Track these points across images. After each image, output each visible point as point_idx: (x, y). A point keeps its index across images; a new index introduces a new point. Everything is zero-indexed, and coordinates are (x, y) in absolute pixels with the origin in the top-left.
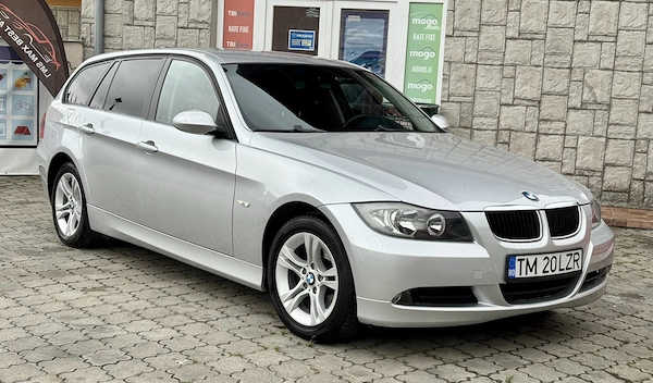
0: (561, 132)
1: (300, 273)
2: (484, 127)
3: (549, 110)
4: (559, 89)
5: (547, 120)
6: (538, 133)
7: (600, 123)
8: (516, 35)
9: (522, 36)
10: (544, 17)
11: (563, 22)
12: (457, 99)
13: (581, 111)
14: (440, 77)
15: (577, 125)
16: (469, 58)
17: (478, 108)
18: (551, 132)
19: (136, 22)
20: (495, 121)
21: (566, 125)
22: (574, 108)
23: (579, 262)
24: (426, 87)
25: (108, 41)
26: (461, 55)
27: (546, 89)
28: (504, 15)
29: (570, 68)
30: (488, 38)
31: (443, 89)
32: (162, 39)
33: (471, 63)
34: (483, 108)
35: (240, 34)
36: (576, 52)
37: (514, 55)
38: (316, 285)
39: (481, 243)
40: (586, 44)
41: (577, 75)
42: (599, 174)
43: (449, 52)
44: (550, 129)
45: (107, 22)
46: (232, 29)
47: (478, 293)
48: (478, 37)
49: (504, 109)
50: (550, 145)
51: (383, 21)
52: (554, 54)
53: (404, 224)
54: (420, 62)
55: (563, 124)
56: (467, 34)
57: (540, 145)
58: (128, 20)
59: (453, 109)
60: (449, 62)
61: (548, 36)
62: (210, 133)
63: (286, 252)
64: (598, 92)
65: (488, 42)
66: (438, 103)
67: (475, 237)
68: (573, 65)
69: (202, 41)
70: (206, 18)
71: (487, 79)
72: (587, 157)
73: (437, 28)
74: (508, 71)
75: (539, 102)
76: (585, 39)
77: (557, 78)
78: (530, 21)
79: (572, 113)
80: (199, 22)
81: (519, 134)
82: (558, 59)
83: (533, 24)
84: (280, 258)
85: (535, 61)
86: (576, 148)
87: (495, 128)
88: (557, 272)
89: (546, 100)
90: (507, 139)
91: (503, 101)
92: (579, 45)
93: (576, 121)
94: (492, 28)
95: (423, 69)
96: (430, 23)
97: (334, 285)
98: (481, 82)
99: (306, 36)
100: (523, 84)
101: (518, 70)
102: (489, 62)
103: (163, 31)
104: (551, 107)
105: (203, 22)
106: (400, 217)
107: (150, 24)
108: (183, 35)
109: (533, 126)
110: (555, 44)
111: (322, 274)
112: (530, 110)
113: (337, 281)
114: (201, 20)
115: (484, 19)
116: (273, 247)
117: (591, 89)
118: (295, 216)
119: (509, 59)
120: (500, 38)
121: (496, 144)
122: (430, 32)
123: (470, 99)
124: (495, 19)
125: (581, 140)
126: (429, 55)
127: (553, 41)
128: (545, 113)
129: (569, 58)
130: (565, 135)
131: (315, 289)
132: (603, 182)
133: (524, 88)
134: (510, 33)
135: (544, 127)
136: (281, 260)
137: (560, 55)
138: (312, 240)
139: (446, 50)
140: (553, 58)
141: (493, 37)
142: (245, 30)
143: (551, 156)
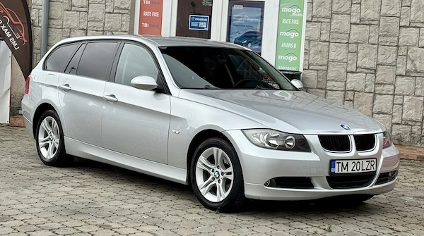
0: (391, 93)
1: (210, 172)
2: (335, 88)
3: (383, 77)
4: (389, 61)
5: (381, 84)
6: (375, 93)
7: (419, 86)
8: (358, 22)
9: (362, 22)
10: (378, 8)
11: (392, 12)
12: (315, 67)
13: (406, 78)
14: (302, 51)
15: (403, 87)
16: (324, 38)
17: (331, 75)
18: (384, 92)
19: (73, 8)
20: (343, 84)
21: (395, 88)
22: (400, 75)
23: (375, 166)
24: (292, 58)
25: (52, 22)
26: (318, 35)
27: (380, 61)
28: (349, 6)
29: (398, 46)
30: (337, 23)
31: (305, 60)
32: (93, 21)
33: (325, 41)
34: (334, 74)
35: (152, 17)
36: (402, 35)
37: (356, 36)
38: (220, 178)
39: (315, 152)
40: (409, 29)
41: (403, 51)
42: (419, 124)
43: (309, 33)
44: (383, 90)
45: (52, 8)
46: (146, 14)
47: (314, 181)
48: (330, 22)
49: (350, 75)
50: (383, 102)
51: (260, 9)
52: (385, 36)
53: (271, 142)
54: (288, 40)
55: (392, 87)
56: (322, 20)
57: (376, 102)
58: (67, 7)
59: (312, 75)
60: (309, 40)
61: (381, 23)
62: (153, 90)
63: (202, 159)
64: (417, 63)
65: (337, 26)
66: (301, 70)
67: (311, 149)
68: (400, 44)
69: (124, 23)
70: (127, 6)
71: (337, 53)
72: (410, 112)
73: (300, 15)
74: (353, 47)
75: (375, 70)
76: (408, 25)
77: (388, 53)
78: (368, 11)
79: (399, 79)
80: (121, 9)
81: (360, 94)
82: (389, 39)
83: (370, 14)
84: (198, 163)
85: (372, 40)
86: (402, 105)
87: (342, 89)
88: (360, 171)
89: (380, 69)
90: (352, 98)
91: (349, 69)
92: (403, 30)
93: (402, 85)
94: (340, 16)
95: (290, 45)
96: (295, 11)
97: (231, 177)
98: (332, 55)
99: (202, 20)
100: (364, 57)
101: (360, 47)
102: (338, 41)
103: (93, 15)
104: (384, 74)
105: (125, 9)
106: (269, 138)
107: (85, 9)
108: (109, 18)
109: (370, 88)
110: (386, 28)
111: (223, 171)
112: (369, 76)
113: (233, 175)
114: (123, 7)
115: (335, 9)
116: (194, 157)
117: (413, 61)
118: (208, 138)
119: (353, 38)
120: (346, 24)
121: (344, 101)
122: (295, 18)
123: (324, 68)
124: (343, 10)
125: (406, 99)
126: (294, 35)
127: (385, 26)
128: (379, 79)
129: (396, 39)
130: (394, 95)
131: (219, 181)
132: (422, 129)
133: (364, 60)
134: (354, 20)
135: (379, 88)
136: (199, 165)
137: (390, 36)
138: (218, 152)
139: (307, 31)
140: (385, 39)
141: (340, 22)
142: (156, 14)
143: (385, 110)
